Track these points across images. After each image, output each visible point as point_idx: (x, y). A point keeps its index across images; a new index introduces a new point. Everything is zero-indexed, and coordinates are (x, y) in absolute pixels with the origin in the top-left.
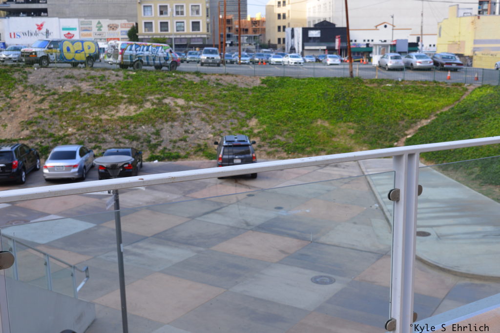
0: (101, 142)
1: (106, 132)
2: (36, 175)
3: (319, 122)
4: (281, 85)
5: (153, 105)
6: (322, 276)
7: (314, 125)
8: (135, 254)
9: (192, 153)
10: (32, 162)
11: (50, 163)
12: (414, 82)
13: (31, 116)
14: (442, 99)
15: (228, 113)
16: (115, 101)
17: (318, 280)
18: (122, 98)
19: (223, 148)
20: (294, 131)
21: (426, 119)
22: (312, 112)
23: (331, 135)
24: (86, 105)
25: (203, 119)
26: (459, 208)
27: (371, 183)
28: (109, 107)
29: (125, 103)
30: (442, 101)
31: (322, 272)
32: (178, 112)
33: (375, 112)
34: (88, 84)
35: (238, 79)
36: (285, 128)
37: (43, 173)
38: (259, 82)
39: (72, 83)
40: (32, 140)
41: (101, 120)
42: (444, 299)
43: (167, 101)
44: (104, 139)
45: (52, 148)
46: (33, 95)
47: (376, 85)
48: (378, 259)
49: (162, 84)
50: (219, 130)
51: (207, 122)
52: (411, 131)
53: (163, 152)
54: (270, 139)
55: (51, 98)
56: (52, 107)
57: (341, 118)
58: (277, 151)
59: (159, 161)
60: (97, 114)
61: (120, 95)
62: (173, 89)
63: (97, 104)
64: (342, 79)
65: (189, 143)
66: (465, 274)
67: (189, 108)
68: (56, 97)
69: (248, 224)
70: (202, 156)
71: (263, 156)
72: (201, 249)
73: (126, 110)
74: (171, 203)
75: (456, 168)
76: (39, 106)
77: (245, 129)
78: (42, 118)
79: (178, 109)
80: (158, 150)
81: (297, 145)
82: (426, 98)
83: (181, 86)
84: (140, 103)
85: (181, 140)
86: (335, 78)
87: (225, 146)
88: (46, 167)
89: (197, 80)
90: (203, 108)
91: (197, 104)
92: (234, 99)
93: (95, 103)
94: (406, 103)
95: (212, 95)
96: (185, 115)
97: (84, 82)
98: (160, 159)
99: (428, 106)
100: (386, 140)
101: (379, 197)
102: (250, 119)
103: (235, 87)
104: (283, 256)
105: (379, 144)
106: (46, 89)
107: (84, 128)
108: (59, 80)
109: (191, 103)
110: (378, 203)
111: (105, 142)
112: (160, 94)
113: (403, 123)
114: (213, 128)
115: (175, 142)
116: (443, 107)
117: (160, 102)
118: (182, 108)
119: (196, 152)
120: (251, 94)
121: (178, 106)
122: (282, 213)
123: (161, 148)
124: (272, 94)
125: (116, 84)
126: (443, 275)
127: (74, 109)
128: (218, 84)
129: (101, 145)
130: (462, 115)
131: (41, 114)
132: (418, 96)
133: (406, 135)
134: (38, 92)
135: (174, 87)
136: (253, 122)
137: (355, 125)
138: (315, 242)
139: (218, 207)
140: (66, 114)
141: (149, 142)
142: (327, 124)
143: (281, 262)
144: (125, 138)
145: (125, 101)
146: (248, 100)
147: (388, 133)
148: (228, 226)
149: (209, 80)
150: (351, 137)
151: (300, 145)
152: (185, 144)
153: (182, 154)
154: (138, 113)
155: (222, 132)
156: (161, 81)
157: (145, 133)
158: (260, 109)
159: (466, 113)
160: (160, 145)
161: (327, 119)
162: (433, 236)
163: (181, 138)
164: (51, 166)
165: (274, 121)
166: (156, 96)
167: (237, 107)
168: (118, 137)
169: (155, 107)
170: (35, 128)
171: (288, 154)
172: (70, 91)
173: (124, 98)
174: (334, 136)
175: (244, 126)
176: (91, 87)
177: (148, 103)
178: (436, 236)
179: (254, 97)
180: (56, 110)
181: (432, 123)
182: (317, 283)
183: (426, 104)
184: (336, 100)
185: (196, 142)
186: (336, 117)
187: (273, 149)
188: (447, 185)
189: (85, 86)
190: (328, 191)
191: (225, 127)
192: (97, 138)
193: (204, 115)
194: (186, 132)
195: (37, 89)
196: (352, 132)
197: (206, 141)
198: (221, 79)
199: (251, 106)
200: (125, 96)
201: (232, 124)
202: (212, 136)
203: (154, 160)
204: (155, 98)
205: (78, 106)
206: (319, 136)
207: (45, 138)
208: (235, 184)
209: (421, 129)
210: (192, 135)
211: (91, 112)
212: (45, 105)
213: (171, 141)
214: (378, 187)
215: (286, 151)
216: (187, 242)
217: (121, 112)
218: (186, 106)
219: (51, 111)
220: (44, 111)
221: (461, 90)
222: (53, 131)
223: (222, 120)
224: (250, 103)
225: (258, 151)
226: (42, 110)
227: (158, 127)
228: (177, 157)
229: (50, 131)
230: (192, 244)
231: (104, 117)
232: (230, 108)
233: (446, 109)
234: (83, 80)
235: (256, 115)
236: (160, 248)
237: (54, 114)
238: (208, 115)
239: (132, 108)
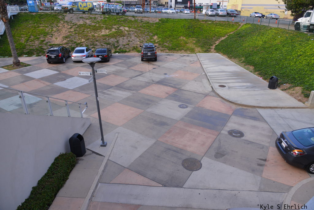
0: (95, 45)
1: (97, 41)
2: (69, 59)
3: (181, 38)
4: (167, 22)
5: (115, 30)
6: (182, 105)
7: (179, 39)
8: (108, 94)
9: (131, 50)
10: (68, 53)
11: (74, 55)
12: (220, 21)
13: (67, 34)
14: (230, 29)
15: (145, 33)
16: (100, 28)
17: (181, 106)
18: (103, 27)
19: (143, 48)
20: (172, 41)
21: (224, 37)
22: (179, 33)
23: (186, 43)
24: (89, 30)
25: (135, 36)
26: (236, 75)
27: (202, 64)
28: (98, 30)
29: (104, 29)
30: (230, 30)
31: (182, 102)
32: (125, 33)
33: (204, 34)
34: (90, 21)
35: (150, 19)
36: (168, 40)
37: (72, 59)
38: (158, 20)
39: (83, 20)
40: (68, 44)
41: (95, 36)
42: (231, 115)
43: (121, 28)
44: (96, 44)
45: (76, 48)
46: (67, 25)
47: (204, 22)
48: (205, 97)
49: (119, 21)
50: (142, 40)
51: (137, 37)
52: (217, 42)
53: (120, 49)
54: (162, 44)
55: (74, 26)
56: (75, 31)
57: (190, 36)
58: (165, 49)
59: (118, 53)
60: (93, 34)
61: (102, 25)
62: (123, 23)
63: (93, 29)
64: (191, 20)
65: (130, 46)
66: (239, 104)
67: (130, 31)
68: (77, 26)
69: (153, 81)
70: (135, 51)
71: (159, 52)
72: (134, 92)
73: (105, 32)
74: (122, 72)
75: (235, 58)
76: (70, 30)
77: (152, 40)
78: (71, 35)
79: (126, 31)
80: (118, 49)
81: (173, 47)
82: (224, 28)
83: (126, 22)
84: (110, 29)
85: (127, 45)
86: (188, 19)
87: (144, 48)
88: (73, 56)
89: (133, 19)
90: (136, 31)
91: (133, 30)
92: (148, 27)
93: (92, 29)
94: (216, 30)
95: (139, 26)
96: (128, 34)
97: (87, 20)
98: (119, 52)
99: (225, 32)
100: (208, 46)
101: (205, 70)
102: (154, 36)
103: (148, 23)
104: (167, 95)
105: (205, 47)
106: (73, 23)
107: (88, 40)
108: (77, 19)
109: (131, 29)
110: (205, 72)
111: (97, 45)
112: (118, 25)
113: (215, 39)
114: (140, 40)
115: (125, 45)
116: (230, 32)
117: (118, 29)
118: (127, 31)
119: (133, 50)
120: (155, 26)
121: (126, 30)
122: (167, 76)
123: (119, 48)
124: (163, 26)
125: (100, 21)
126: (231, 104)
127: (84, 31)
128: (141, 21)
129: (95, 46)
130: (238, 36)
131: (71, 33)
132: (221, 27)
133: (216, 43)
134: (69, 24)
135: (124, 22)
136: (156, 37)
137: (196, 39)
138: (180, 89)
139: (141, 74)
140: (81, 33)
141: (114, 45)
142: (184, 39)
143: (166, 98)
144: (104, 43)
145: (104, 28)
146: (153, 28)
147: (208, 43)
148: (145, 82)
149: (138, 19)
150: (194, 44)
151: (174, 47)
152: (128, 46)
153: (127, 50)
154: (110, 33)
155: (143, 41)
156: (119, 20)
157: (113, 42)
158: (159, 32)
159: (240, 35)
160: (119, 47)
161: (185, 36)
162: (227, 87)
163: (127, 44)
164: (75, 56)
165: (164, 37)
166: (117, 26)
167: (149, 31)
168: (102, 43)
169: (116, 31)
170: (68, 39)
171: (169, 51)
172: (82, 24)
173: (104, 27)
174: (187, 43)
175: (151, 39)
176: (91, 22)
177: (114, 29)
178: (228, 87)
179: (156, 27)
180: (77, 32)
181: (226, 39)
182: (181, 107)
183: (224, 31)
184: (188, 28)
185: (133, 45)
186: (188, 36)
187: (163, 49)
188: (231, 65)
189: (88, 22)
190: (185, 67)
191: (144, 39)
192: (94, 44)
193: (136, 34)
194: (129, 41)
195: (69, 23)
196: (195, 42)
197: (137, 45)
198: (143, 19)
199: (155, 30)
200: (104, 26)
201: (147, 38)
202: (139, 43)
203: (116, 53)
204: (116, 27)
205: (85, 30)
206: (182, 44)
207: (73, 43)
208: (148, 63)
209: (221, 41)
210: (131, 43)
211: (91, 32)
212: (72, 30)
213: (123, 45)
214: (204, 66)
215: (168, 49)
216: (129, 89)
217: (103, 33)
218: (129, 30)
219: (74, 32)
220: (72, 32)
221: (238, 25)
222: (76, 41)
223: (143, 36)
224: (154, 29)
225: (157, 49)
226: (71, 32)
227: (118, 39)
228: (125, 52)
229: (75, 41)
230: (131, 90)
231: (96, 35)
232: (146, 31)
233: (232, 33)
234: (87, 19)
235: (156, 34)
236: (118, 91)
237: (76, 33)
238: (137, 34)
239: (107, 31)
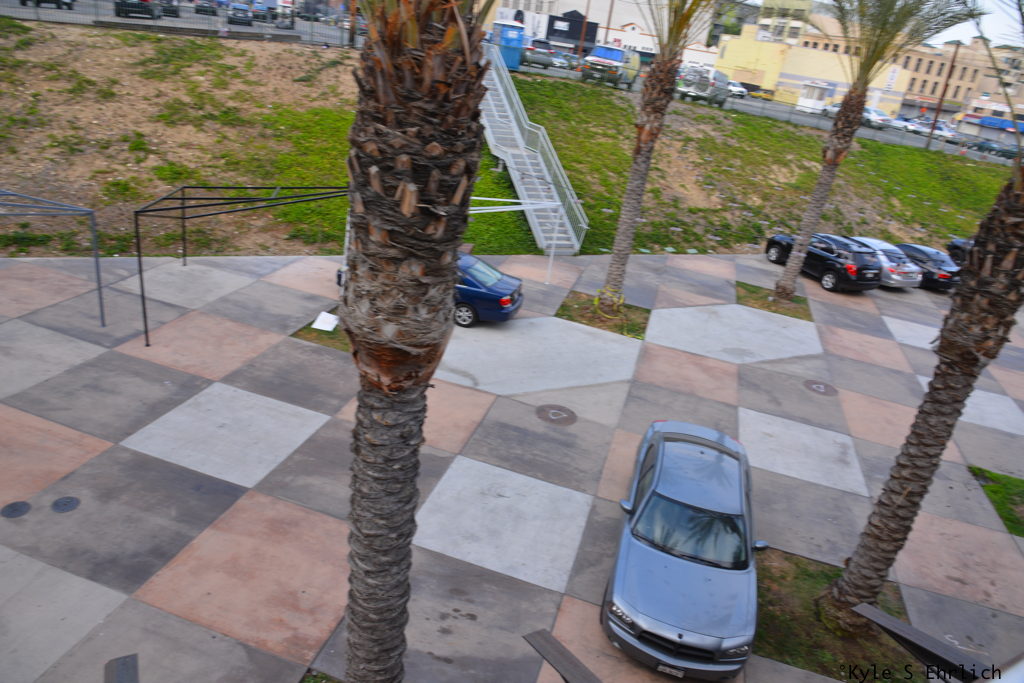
1: (792, 205)
5: (799, 169)
16: (762, 159)
18: (764, 155)
25: (856, 194)
28: (764, 167)
29: (773, 163)
61: (758, 149)
63: (749, 162)
68: (696, 145)
73: (782, 174)
78: (710, 177)
93: (745, 160)
102: (890, 197)
112: (792, 153)
131: (705, 170)
145: (770, 159)
169: (804, 171)
173: (768, 156)
177: (794, 166)
180: (714, 166)
200: (765, 152)
205: (732, 163)
217: (780, 176)
219: (710, 167)
220: (702, 165)
226: (699, 164)
234: (697, 120)
237: (717, 172)
238: (855, 187)
239: (784, 170)
